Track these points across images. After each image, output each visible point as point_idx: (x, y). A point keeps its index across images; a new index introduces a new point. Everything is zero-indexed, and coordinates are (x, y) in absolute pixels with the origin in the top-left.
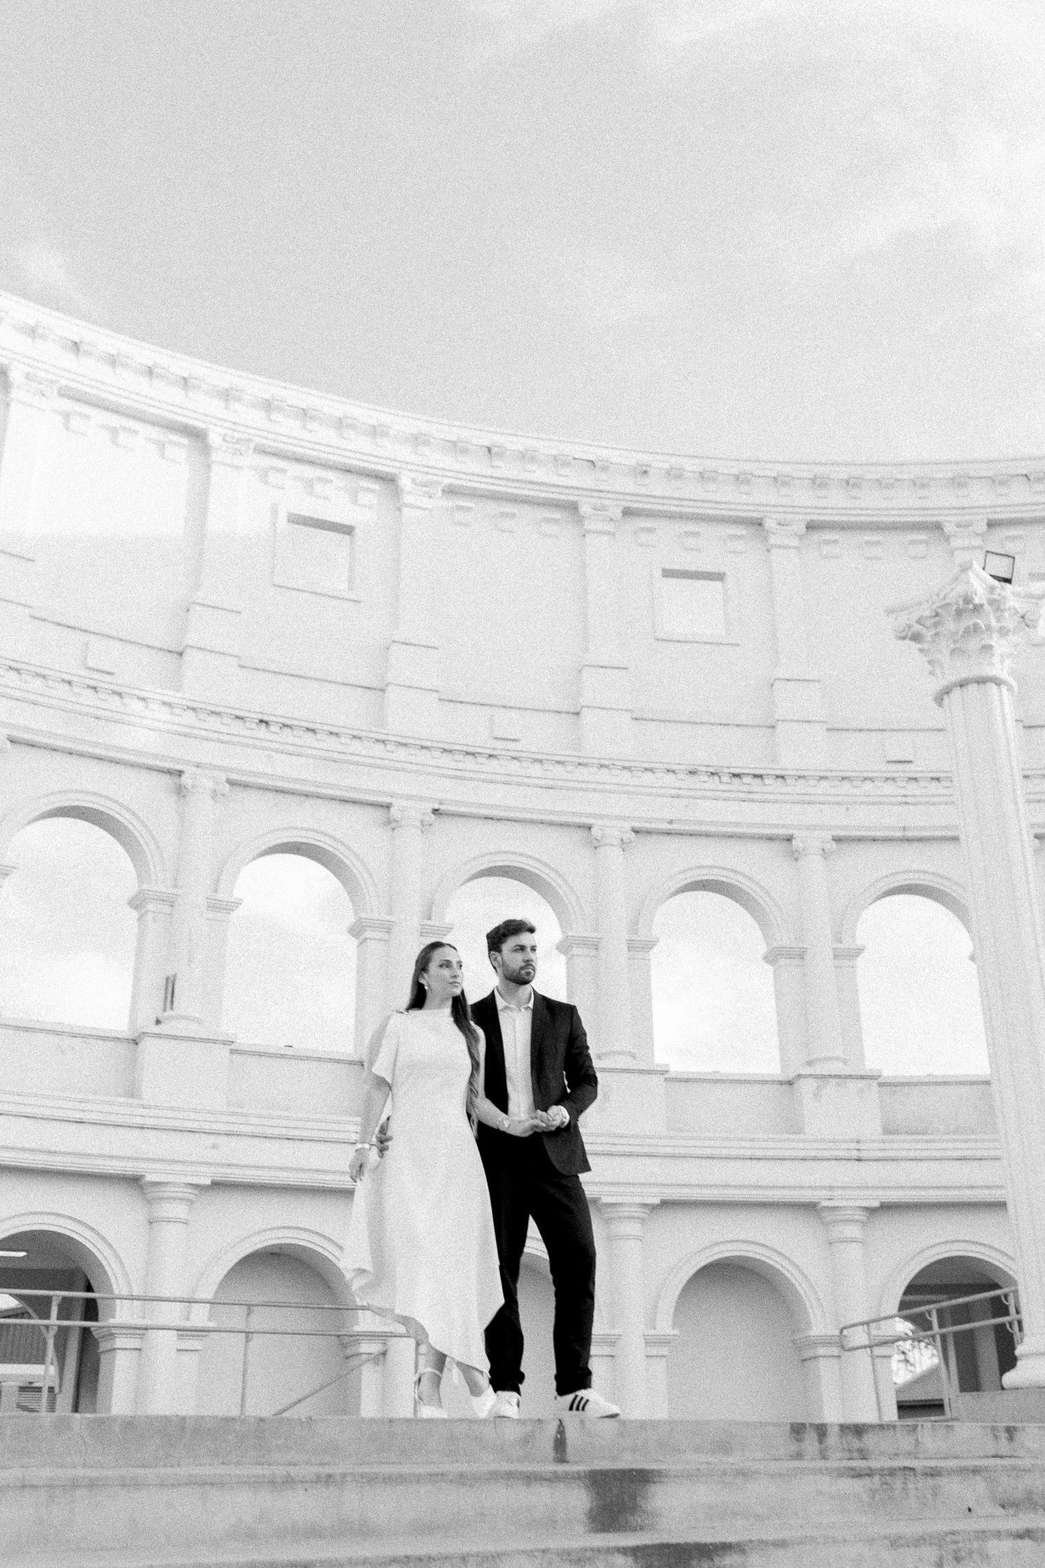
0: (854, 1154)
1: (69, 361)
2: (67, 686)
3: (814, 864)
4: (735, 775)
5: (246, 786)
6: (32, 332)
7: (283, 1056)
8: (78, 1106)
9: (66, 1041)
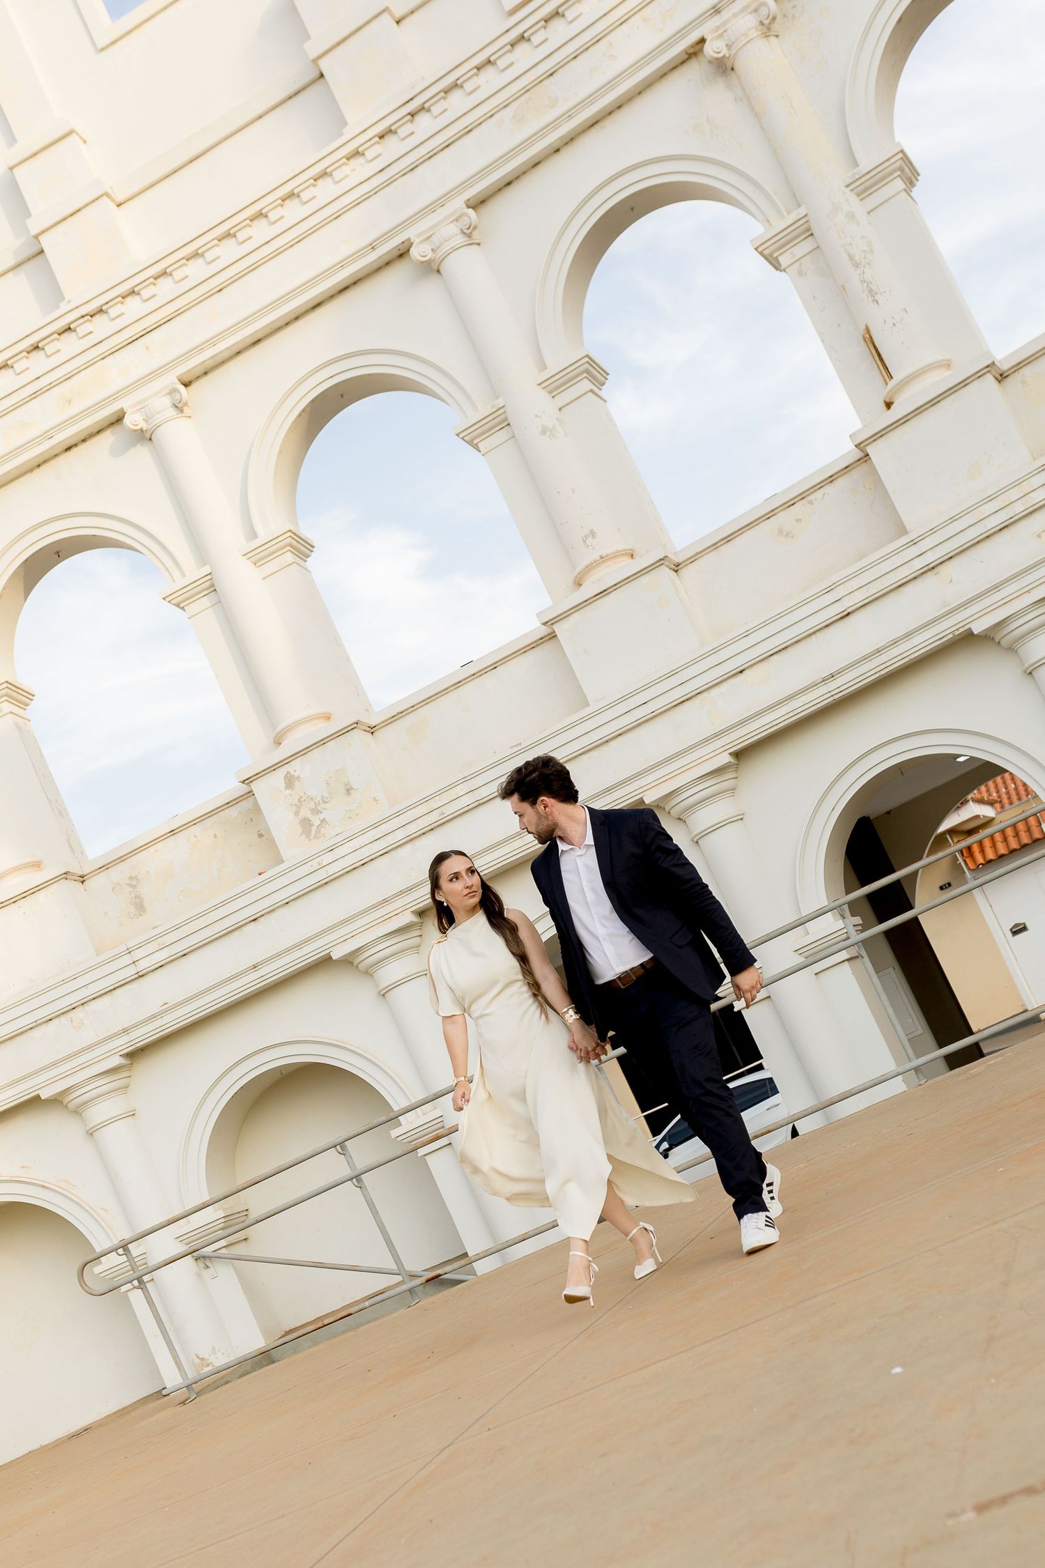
2: (490, 70)
8: (828, 598)
9: (784, 518)
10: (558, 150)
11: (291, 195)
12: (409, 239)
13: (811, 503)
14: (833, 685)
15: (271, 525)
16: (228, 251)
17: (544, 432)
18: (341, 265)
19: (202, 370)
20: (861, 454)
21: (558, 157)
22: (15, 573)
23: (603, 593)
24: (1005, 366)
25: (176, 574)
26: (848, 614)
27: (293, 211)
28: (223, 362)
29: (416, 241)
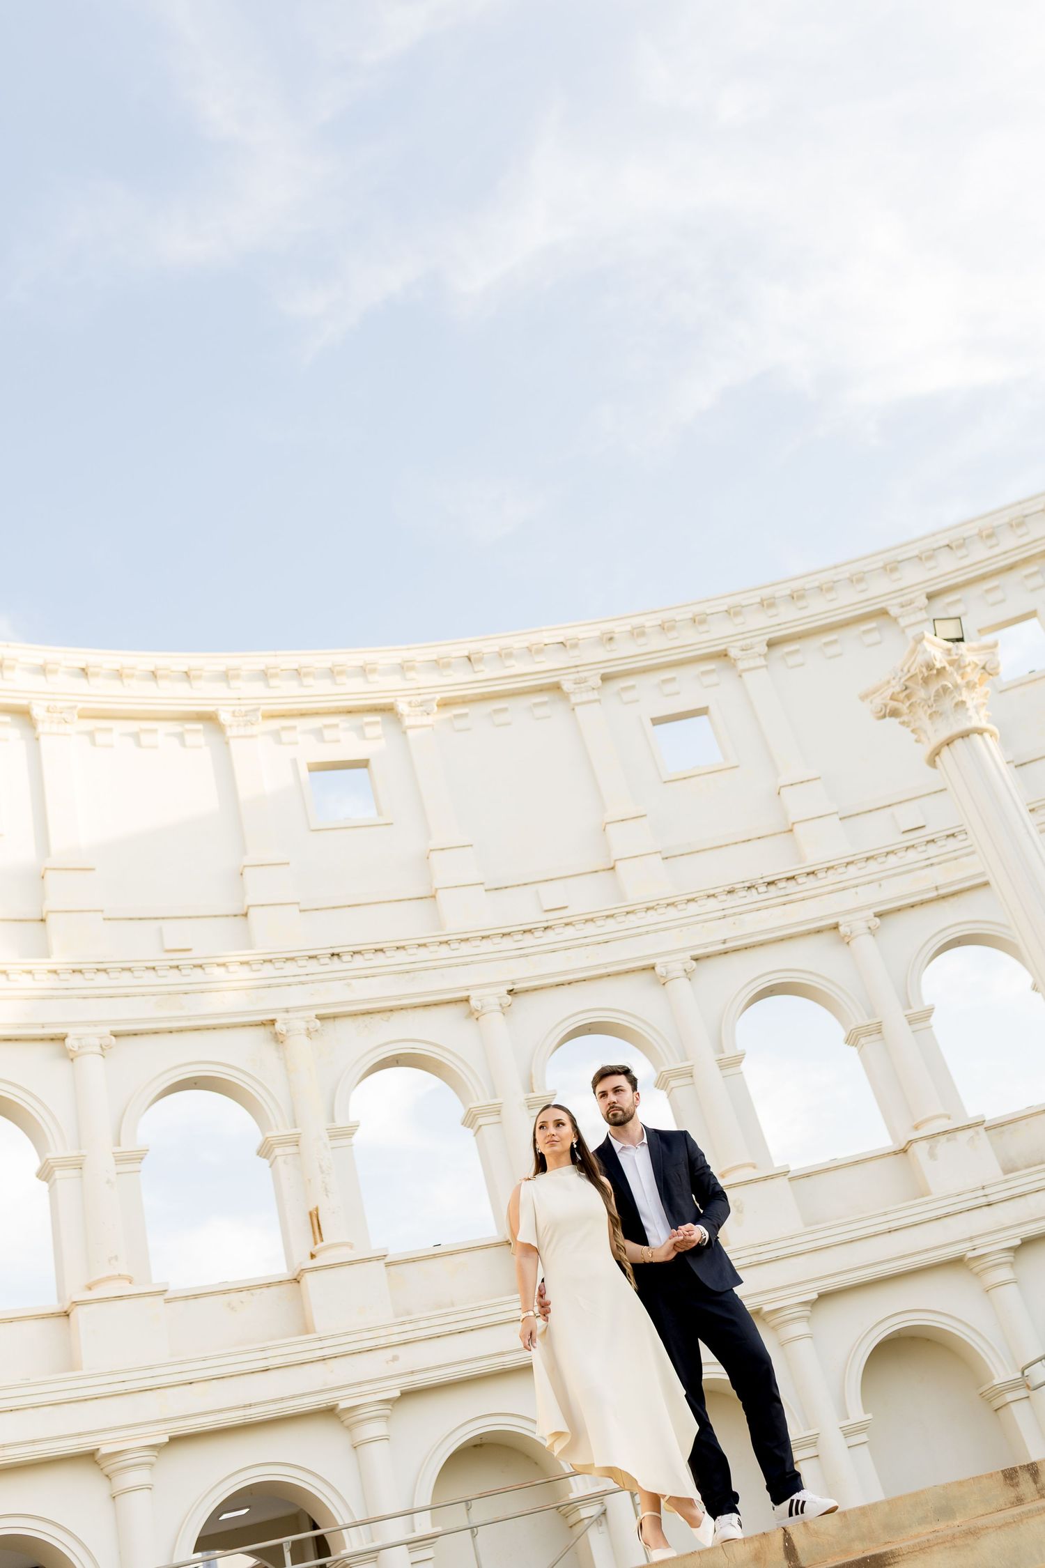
0: (984, 1201)
1: (81, 685)
2: (152, 973)
3: (865, 944)
4: (769, 884)
5: (335, 1017)
6: (43, 670)
7: (434, 1256)
8: (262, 1355)
9: (234, 1297)
10: (172, 1033)
13: (253, 1294)
14: (249, 1412)
20: (297, 1276)
21: (170, 1036)
26: (267, 1370)
29: (72, 1036)
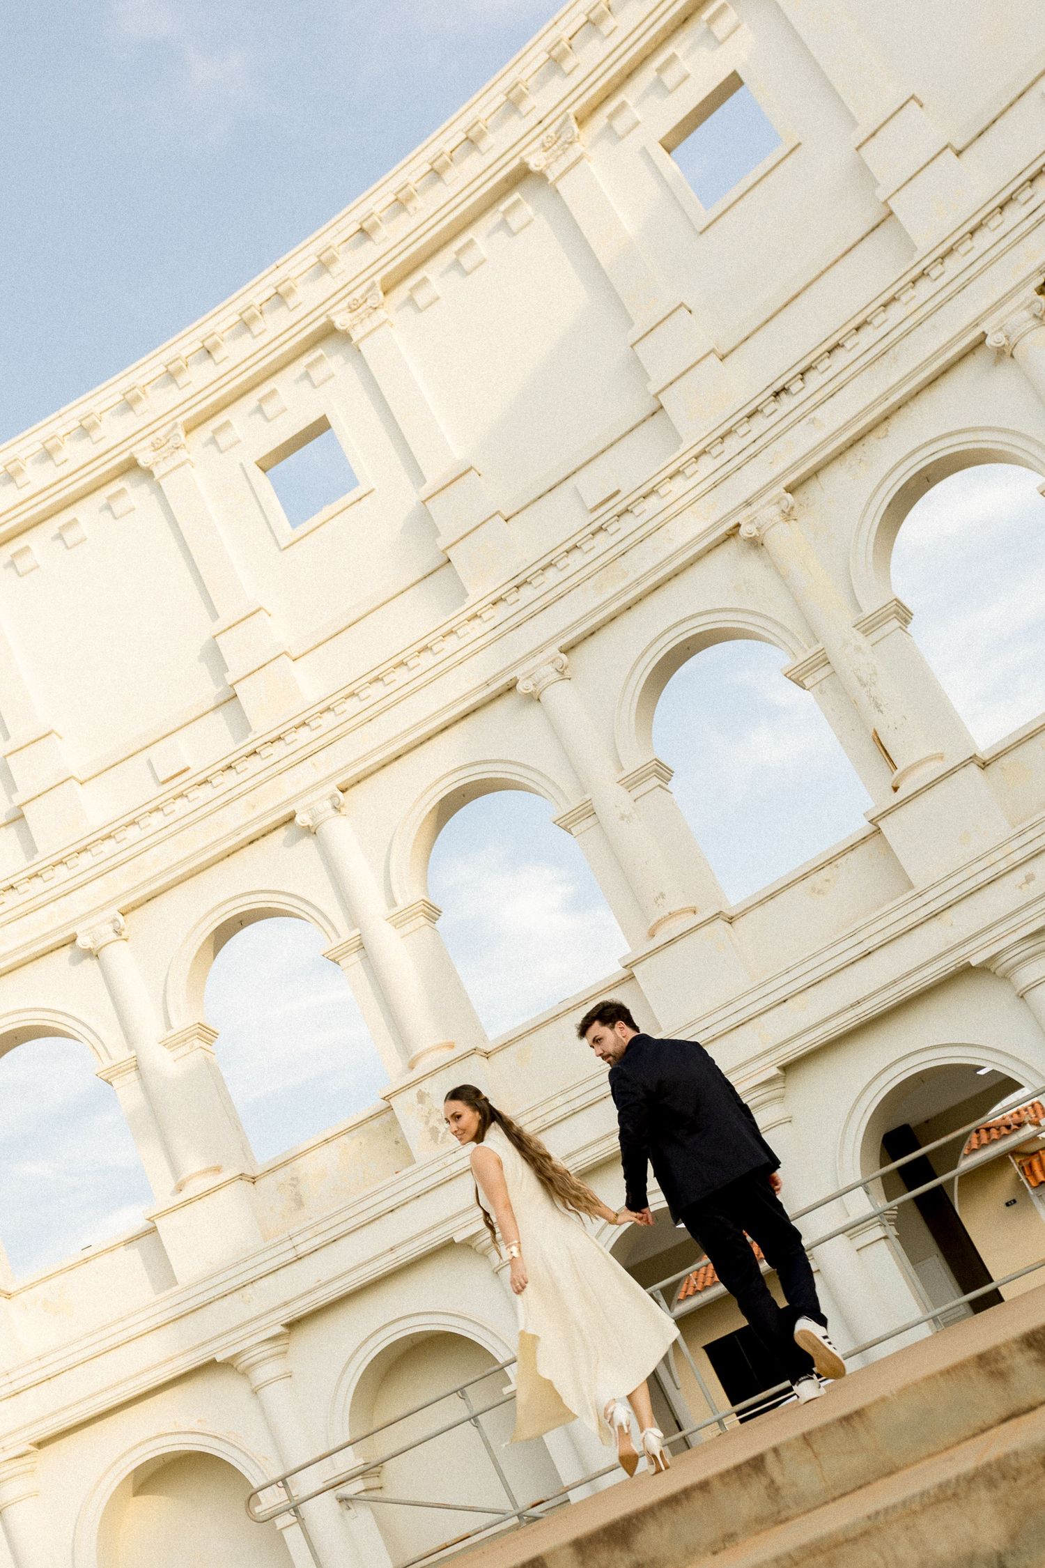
1: (369, 251)
2: (577, 552)
5: (815, 473)
6: (322, 266)
9: (816, 879)
10: (630, 608)
11: (426, 648)
12: (516, 677)
13: (837, 866)
15: (408, 894)
16: (377, 691)
17: (622, 818)
18: (464, 698)
19: (355, 780)
20: (875, 828)
21: (630, 614)
22: (208, 938)
23: (671, 941)
24: (986, 757)
25: (333, 935)
26: (870, 953)
27: (427, 660)
28: (372, 773)
29: (521, 679)
